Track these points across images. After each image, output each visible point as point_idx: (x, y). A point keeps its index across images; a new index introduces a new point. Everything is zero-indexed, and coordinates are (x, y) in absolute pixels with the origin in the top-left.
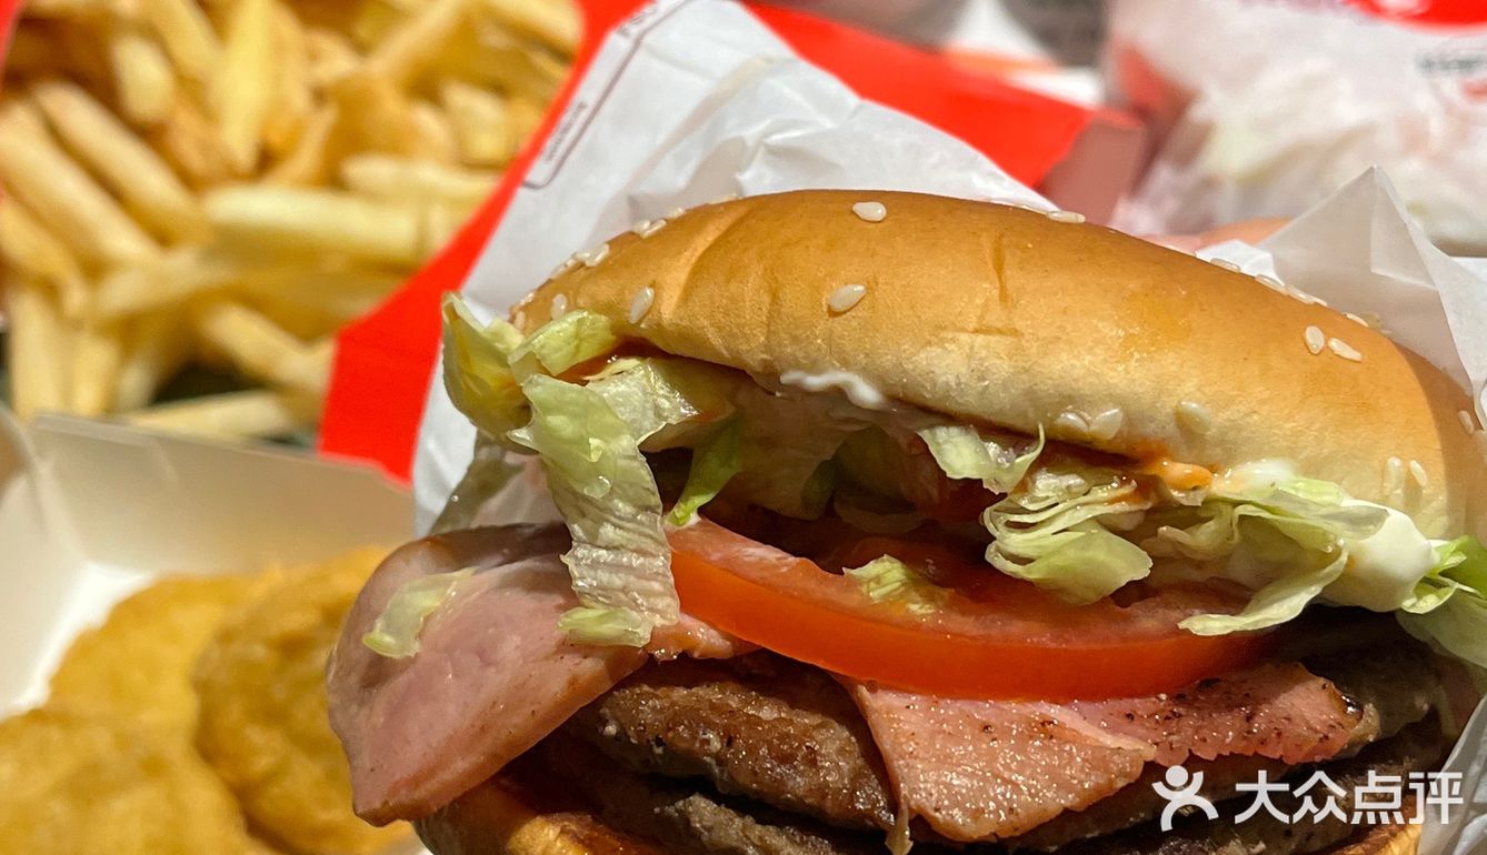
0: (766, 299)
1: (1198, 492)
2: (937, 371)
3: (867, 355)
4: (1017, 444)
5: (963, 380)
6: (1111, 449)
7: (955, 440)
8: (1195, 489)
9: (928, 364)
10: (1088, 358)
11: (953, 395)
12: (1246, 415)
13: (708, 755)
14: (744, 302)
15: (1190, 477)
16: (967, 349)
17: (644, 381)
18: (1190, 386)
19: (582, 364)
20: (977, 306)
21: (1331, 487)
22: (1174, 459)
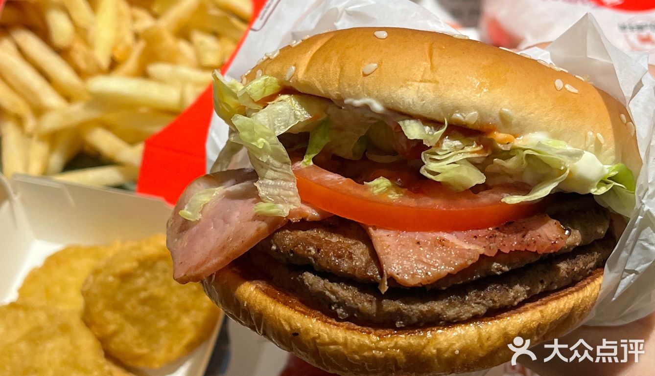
0: (339, 70)
1: (509, 144)
2: (405, 97)
3: (377, 92)
4: (437, 126)
5: (415, 101)
6: (474, 128)
7: (412, 125)
8: (508, 143)
9: (401, 95)
10: (465, 91)
11: (411, 107)
12: (529, 114)
13: (310, 256)
14: (330, 71)
15: (505, 139)
16: (417, 89)
17: (290, 104)
18: (506, 102)
19: (267, 97)
20: (421, 71)
21: (563, 143)
22: (499, 132)
